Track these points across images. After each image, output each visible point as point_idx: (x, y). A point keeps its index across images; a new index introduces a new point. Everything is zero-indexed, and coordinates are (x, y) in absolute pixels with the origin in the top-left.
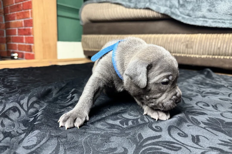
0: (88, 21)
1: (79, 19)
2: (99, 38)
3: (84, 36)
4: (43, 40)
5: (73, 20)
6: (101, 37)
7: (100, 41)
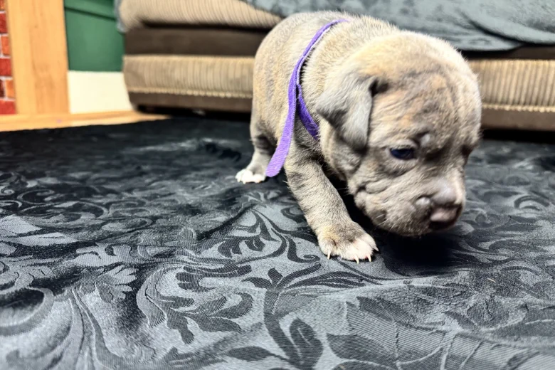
0: (137, 22)
1: (113, 19)
2: (168, 63)
3: (128, 60)
4: (34, 68)
5: (102, 21)
6: (175, 62)
7: (173, 70)
